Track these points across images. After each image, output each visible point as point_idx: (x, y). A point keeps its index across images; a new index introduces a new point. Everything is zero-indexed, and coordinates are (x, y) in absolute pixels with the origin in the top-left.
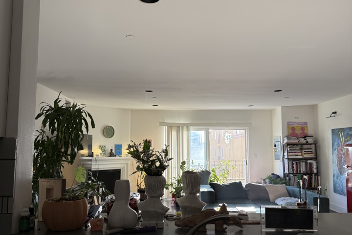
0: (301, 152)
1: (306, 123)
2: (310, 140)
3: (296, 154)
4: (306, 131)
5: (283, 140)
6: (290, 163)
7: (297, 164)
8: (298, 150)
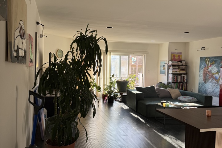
0: (179, 70)
1: (181, 53)
2: (184, 63)
3: (176, 71)
4: (180, 58)
6: (173, 76)
7: (176, 77)
8: (177, 69)
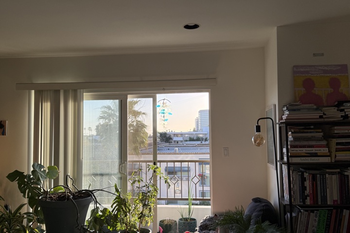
0: (328, 146)
1: (344, 68)
3: (314, 150)
5: (282, 113)
6: (296, 177)
7: (314, 178)
8: (320, 140)
